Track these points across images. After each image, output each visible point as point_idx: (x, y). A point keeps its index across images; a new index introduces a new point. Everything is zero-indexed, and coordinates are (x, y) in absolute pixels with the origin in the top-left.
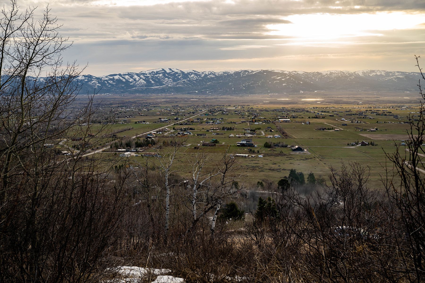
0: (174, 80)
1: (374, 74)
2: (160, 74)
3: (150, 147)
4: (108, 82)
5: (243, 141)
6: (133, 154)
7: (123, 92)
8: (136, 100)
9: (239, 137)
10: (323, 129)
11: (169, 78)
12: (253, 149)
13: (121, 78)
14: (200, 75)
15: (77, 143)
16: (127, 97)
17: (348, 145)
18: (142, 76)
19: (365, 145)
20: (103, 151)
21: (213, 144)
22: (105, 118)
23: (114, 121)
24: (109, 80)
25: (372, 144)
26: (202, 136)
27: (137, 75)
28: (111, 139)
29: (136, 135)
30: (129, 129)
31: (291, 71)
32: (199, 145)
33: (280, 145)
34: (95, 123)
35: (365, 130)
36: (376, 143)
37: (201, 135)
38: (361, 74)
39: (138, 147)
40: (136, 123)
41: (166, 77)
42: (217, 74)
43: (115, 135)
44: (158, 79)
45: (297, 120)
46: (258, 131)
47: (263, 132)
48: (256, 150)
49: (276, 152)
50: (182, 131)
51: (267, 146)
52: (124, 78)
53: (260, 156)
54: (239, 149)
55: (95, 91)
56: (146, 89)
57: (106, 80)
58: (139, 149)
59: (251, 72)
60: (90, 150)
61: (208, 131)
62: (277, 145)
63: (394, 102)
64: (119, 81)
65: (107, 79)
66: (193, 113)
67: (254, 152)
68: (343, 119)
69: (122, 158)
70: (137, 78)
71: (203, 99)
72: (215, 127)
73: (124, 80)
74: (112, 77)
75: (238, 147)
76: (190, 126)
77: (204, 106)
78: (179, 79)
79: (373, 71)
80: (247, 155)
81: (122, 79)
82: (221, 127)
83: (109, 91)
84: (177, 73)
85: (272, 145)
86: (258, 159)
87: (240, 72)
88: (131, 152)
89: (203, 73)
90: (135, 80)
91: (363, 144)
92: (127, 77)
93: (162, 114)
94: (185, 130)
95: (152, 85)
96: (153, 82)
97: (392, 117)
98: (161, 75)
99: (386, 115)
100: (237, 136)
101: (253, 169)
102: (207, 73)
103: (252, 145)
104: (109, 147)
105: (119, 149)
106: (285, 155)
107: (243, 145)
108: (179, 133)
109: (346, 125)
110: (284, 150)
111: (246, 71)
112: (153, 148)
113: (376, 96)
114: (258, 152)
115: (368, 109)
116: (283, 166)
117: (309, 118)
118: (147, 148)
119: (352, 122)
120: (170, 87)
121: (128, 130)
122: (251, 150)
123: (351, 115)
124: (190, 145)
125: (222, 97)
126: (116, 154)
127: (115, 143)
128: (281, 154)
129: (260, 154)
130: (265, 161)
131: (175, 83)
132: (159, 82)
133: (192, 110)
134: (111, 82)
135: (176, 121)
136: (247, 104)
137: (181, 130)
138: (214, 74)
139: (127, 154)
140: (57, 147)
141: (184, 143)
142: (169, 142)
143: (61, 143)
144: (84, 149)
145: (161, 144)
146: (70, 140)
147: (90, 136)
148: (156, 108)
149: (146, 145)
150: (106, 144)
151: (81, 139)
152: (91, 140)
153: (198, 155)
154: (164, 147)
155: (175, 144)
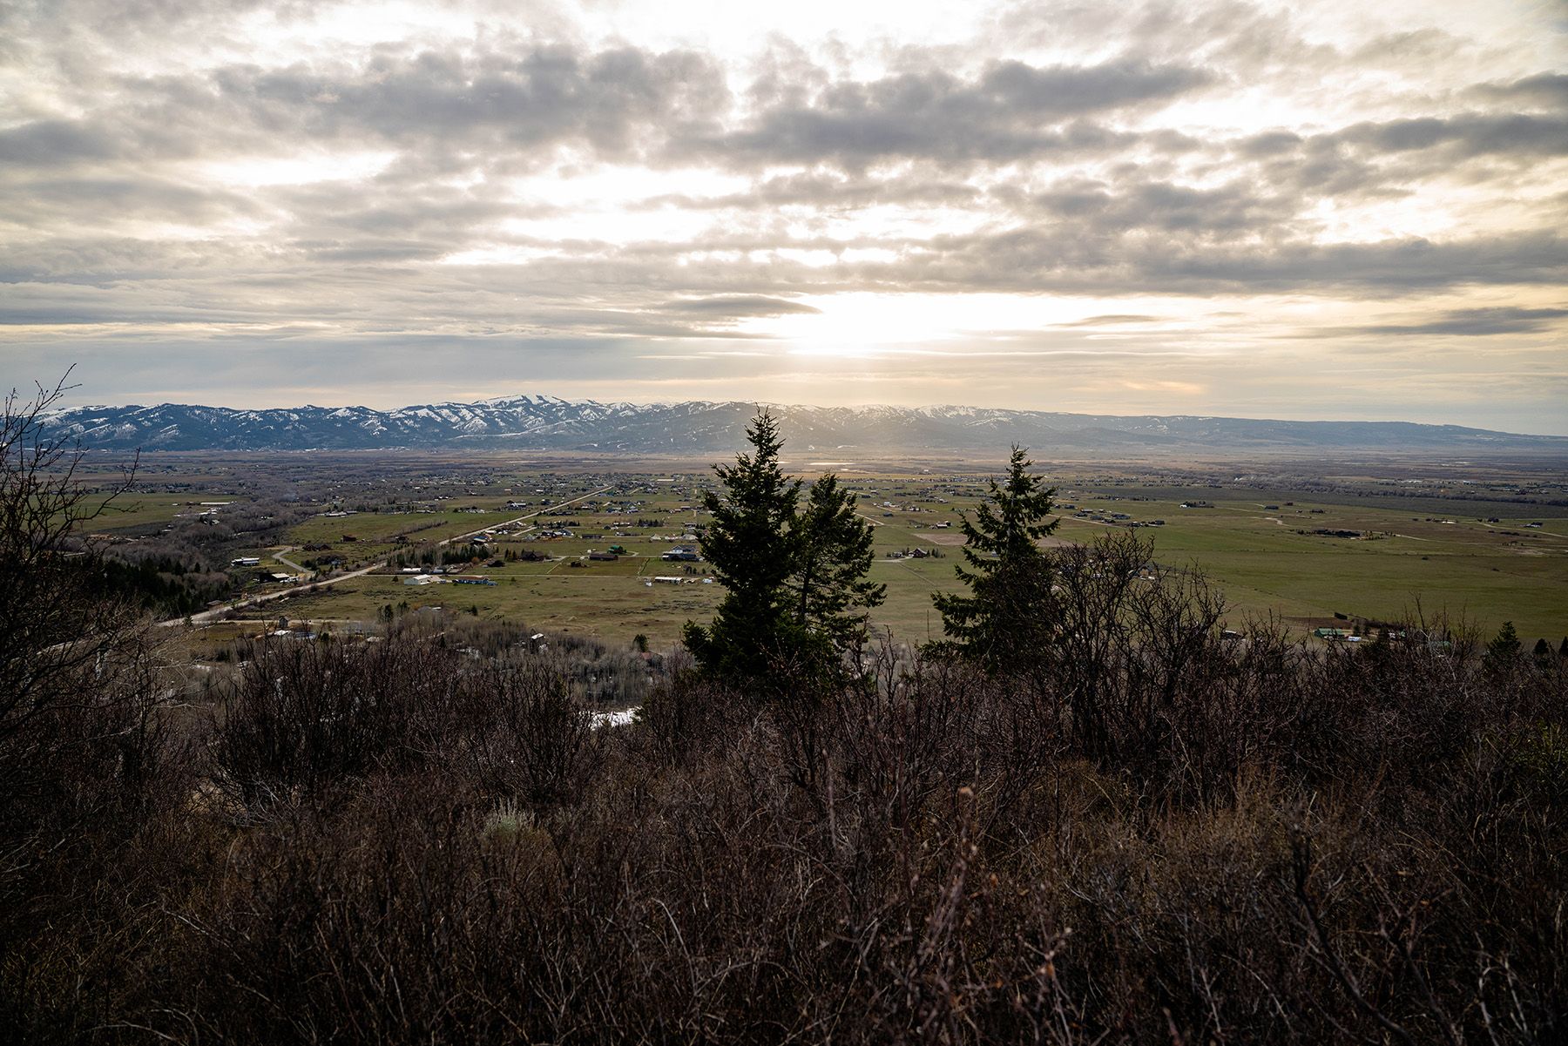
0: (548, 421)
1: (955, 413)
2: (517, 406)
3: (475, 563)
4: (403, 423)
5: (677, 548)
6: (436, 579)
7: (435, 445)
8: (463, 461)
9: (671, 541)
11: (537, 416)
12: (693, 565)
13: (431, 413)
14: (602, 411)
15: (312, 555)
16: (448, 455)
17: (889, 556)
18: (478, 411)
19: (922, 556)
20: (369, 573)
21: (613, 556)
22: (389, 500)
23: (409, 508)
24: (406, 418)
25: (935, 554)
26: (593, 540)
27: (468, 407)
28: (393, 546)
29: (450, 538)
30: (439, 525)
31: (790, 405)
32: (582, 558)
34: (364, 510)
35: (927, 526)
36: (942, 552)
37: (591, 537)
38: (928, 413)
39: (450, 564)
40: (456, 511)
41: (532, 414)
42: (638, 410)
43: (404, 538)
44: (513, 417)
48: (699, 570)
50: (552, 528)
52: (440, 416)
53: (706, 580)
54: (665, 567)
55: (375, 442)
56: (486, 439)
57: (399, 419)
58: (451, 568)
59: (709, 406)
60: (340, 570)
61: (607, 528)
64: (427, 421)
65: (401, 415)
66: (584, 490)
67: (695, 573)
68: (886, 503)
69: (410, 587)
70: (468, 416)
71: (610, 460)
72: (625, 519)
73: (439, 419)
74: (412, 413)
75: (663, 562)
76: (571, 519)
77: (609, 476)
78: (559, 419)
79: (953, 408)
80: (679, 579)
81: (434, 416)
82: (636, 519)
83: (404, 441)
84: (554, 405)
86: (700, 587)
87: (688, 406)
88: (432, 573)
89: (609, 406)
90: (463, 419)
91: (918, 555)
92: (445, 412)
93: (517, 491)
94: (559, 526)
95: (500, 430)
96: (502, 424)
98: (519, 409)
99: (971, 495)
100: (667, 538)
101: (689, 608)
102: (618, 408)
103: (694, 558)
104: (385, 564)
105: (407, 567)
107: (675, 558)
108: (544, 534)
109: (891, 515)
111: (698, 404)
112: (484, 565)
113: (955, 457)
114: (704, 572)
115: (940, 484)
118: (468, 565)
119: (904, 510)
120: (540, 435)
121: (435, 526)
122: (689, 568)
123: (904, 495)
124: (563, 558)
125: (648, 456)
126: (396, 579)
127: (399, 556)
129: (708, 576)
130: (716, 590)
131: (549, 427)
132: (515, 423)
133: (581, 484)
134: (409, 423)
135: (544, 507)
136: (698, 472)
137: (551, 526)
138: (632, 410)
139: (422, 579)
140: (267, 565)
141: (551, 553)
142: (519, 553)
143: (276, 556)
144: (326, 568)
145: (501, 557)
146: (300, 548)
147: (348, 539)
148: (505, 479)
149: (469, 559)
150: (380, 557)
151: (325, 547)
152: (347, 549)
153: (577, 580)
154: (506, 564)
155: (530, 557)
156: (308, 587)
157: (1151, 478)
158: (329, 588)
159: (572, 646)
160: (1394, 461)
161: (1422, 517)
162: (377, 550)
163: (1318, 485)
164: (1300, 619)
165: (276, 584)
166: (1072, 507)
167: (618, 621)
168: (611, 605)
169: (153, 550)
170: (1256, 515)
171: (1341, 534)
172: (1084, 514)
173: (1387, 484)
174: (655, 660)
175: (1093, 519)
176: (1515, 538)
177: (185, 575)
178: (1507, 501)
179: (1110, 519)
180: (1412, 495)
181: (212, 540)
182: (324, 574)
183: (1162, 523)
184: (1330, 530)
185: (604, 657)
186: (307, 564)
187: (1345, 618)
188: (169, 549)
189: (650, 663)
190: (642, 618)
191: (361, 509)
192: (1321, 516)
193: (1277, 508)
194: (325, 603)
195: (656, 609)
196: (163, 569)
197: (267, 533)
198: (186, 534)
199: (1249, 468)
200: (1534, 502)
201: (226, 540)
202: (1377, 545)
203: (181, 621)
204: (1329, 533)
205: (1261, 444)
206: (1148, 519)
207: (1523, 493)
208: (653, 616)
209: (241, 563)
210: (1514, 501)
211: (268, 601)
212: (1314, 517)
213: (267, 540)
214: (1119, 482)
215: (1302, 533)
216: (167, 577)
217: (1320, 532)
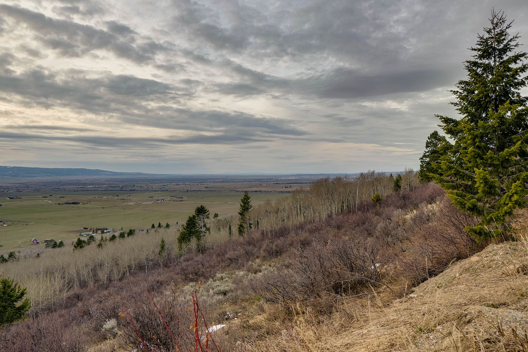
160: (82, 181)
161: (97, 197)
163: (59, 189)
164: (70, 232)
170: (40, 200)
171: (74, 203)
173: (82, 188)
176: (125, 200)
178: (119, 190)
180: (91, 190)
183: (1, 205)
184: (70, 202)
187: (87, 228)
192: (63, 199)
193: (47, 197)
199: (31, 185)
200: (126, 190)
202: (86, 206)
204: (69, 203)
205: (34, 176)
207: (122, 188)
210: (120, 190)
212: (62, 199)
215: (60, 204)
217: (66, 203)
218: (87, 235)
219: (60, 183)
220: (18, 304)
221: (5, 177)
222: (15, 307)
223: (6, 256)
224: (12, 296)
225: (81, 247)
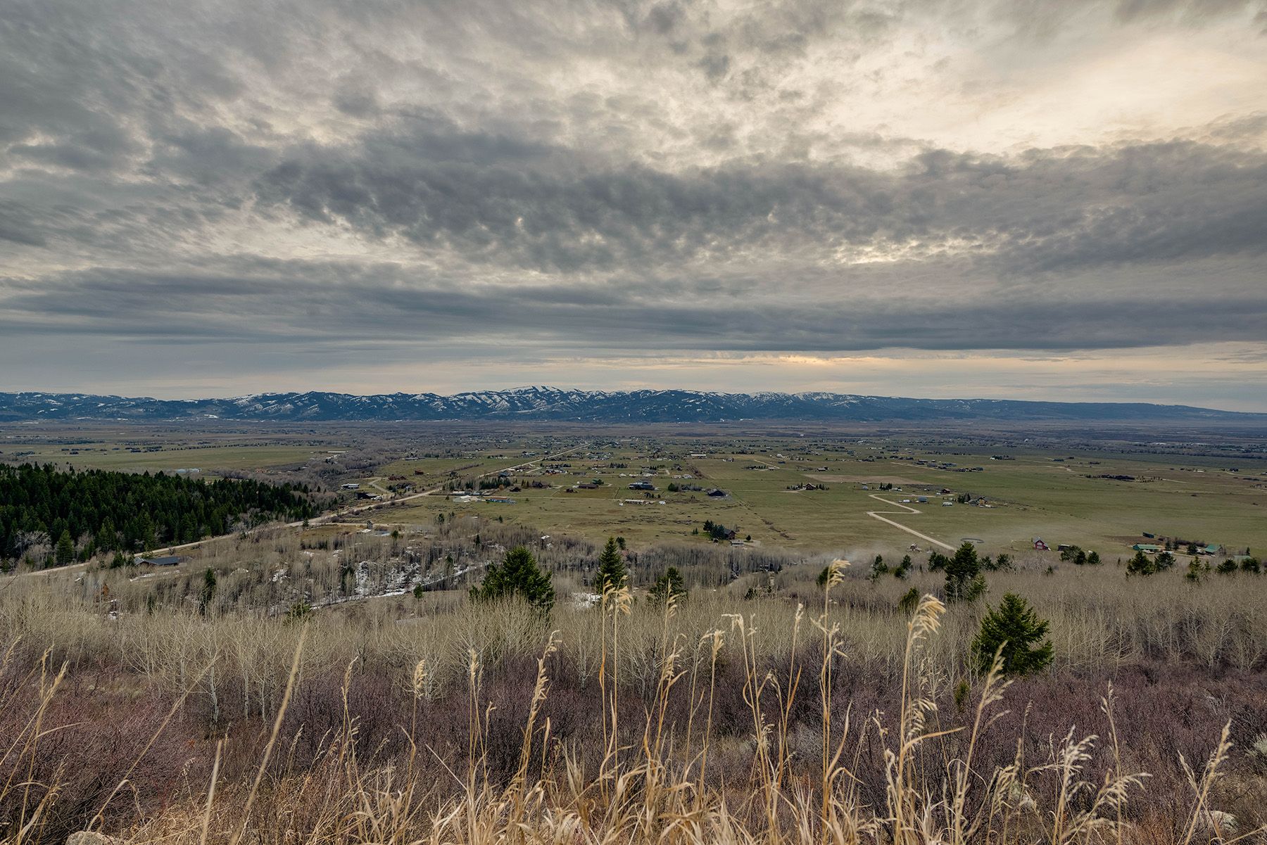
0: (549, 403)
1: (819, 397)
2: (529, 393)
3: (501, 489)
4: (457, 404)
5: (638, 482)
6: (475, 499)
7: (476, 418)
8: (494, 428)
9: (634, 477)
10: (752, 468)
11: (542, 399)
12: (651, 492)
13: (475, 398)
14: (584, 397)
15: (393, 483)
16: (484, 425)
17: (788, 488)
18: (504, 396)
19: (812, 488)
20: (430, 495)
21: (595, 486)
22: (446, 450)
23: (458, 455)
24: (458, 401)
25: (822, 488)
26: (581, 475)
27: (498, 394)
28: (448, 478)
29: (485, 474)
30: (477, 466)
31: (708, 392)
32: (574, 486)
33: (691, 487)
34: (430, 456)
35: (811, 469)
36: (826, 486)
37: (579, 474)
38: (801, 398)
39: (484, 489)
40: (489, 457)
41: (538, 398)
42: (607, 395)
44: (526, 400)
45: (716, 455)
46: (660, 470)
47: (667, 471)
48: (656, 495)
49: (685, 498)
51: (673, 488)
52: (480, 399)
53: (661, 502)
54: (631, 493)
55: (439, 416)
56: (509, 414)
57: (455, 401)
58: (485, 492)
59: (654, 393)
60: (411, 492)
61: (590, 468)
62: (685, 488)
63: (847, 435)
64: (472, 402)
65: (456, 399)
66: (572, 446)
67: (653, 497)
68: (779, 455)
69: (457, 504)
70: (498, 399)
71: (588, 428)
72: (600, 463)
73: (480, 401)
74: (463, 397)
75: (631, 491)
76: (565, 463)
77: (588, 438)
78: (556, 401)
79: (818, 394)
82: (609, 463)
83: (458, 416)
84: (553, 393)
85: (680, 488)
86: (658, 507)
87: (640, 393)
88: (472, 495)
89: (588, 393)
90: (494, 401)
91: (809, 488)
92: (483, 397)
93: (529, 446)
94: (557, 467)
95: (518, 408)
96: (519, 405)
97: (846, 454)
98: (531, 395)
100: (631, 475)
101: (650, 521)
102: (594, 394)
103: (651, 488)
104: (441, 489)
105: (455, 491)
106: (698, 501)
107: (638, 487)
108: (547, 471)
109: (784, 462)
110: (696, 494)
111: (647, 391)
112: (507, 490)
113: (822, 427)
114: (659, 496)
115: (813, 444)
116: (694, 517)
117: (733, 453)
118: (496, 490)
119: (792, 459)
120: (543, 412)
121: (475, 466)
122: (648, 494)
123: (790, 450)
124: (561, 486)
125: (614, 425)
127: (450, 484)
128: (693, 500)
129: (662, 500)
130: (668, 509)
131: (550, 406)
132: (528, 404)
133: (570, 442)
134: (461, 404)
135: (546, 456)
136: (647, 436)
137: (552, 467)
138: (603, 395)
139: (466, 499)
140: (363, 488)
141: (552, 484)
142: (531, 483)
143: (371, 483)
144: (403, 491)
145: (519, 485)
146: (387, 478)
147: (418, 473)
148: (521, 439)
149: (497, 486)
150: (438, 484)
151: (403, 478)
152: (417, 479)
153: (571, 501)
154: (522, 490)
155: (539, 486)
156: (389, 502)
157: (963, 441)
158: (403, 503)
159: (570, 545)
160: (1141, 430)
161: (1177, 468)
162: (436, 480)
163: (1088, 445)
164: (1112, 537)
165: (368, 500)
166: (911, 459)
167: (602, 528)
168: (597, 518)
169: (292, 478)
170: (1050, 465)
171: (1120, 478)
172: (922, 463)
173: (1140, 445)
174: (632, 555)
175: (929, 466)
176: (1256, 482)
177: (310, 494)
178: (1238, 457)
179: (942, 466)
180: (1163, 453)
181: (331, 473)
182: (400, 494)
183: (981, 469)
184: (1110, 475)
185: (594, 553)
186: (390, 488)
187: (1153, 537)
188: (303, 478)
189: (629, 558)
190: (619, 527)
191: (428, 456)
193: (1063, 460)
194: (399, 513)
195: (628, 521)
196: (295, 489)
197: (368, 469)
198: (315, 470)
200: (1260, 458)
201: (340, 474)
202: (1150, 486)
203: (301, 523)
204: (1111, 477)
205: (1039, 419)
206: (970, 467)
207: (1247, 451)
208: (626, 526)
209: (347, 487)
210: (1243, 457)
211: (362, 511)
213: (366, 473)
214: (940, 443)
215: (1090, 477)
216: (297, 494)
217: (1103, 477)
218: (1151, 550)
219: (1091, 434)
220: (1034, 646)
221: (988, 418)
222: (1027, 650)
223: (994, 561)
224: (1023, 629)
225: (1144, 573)
